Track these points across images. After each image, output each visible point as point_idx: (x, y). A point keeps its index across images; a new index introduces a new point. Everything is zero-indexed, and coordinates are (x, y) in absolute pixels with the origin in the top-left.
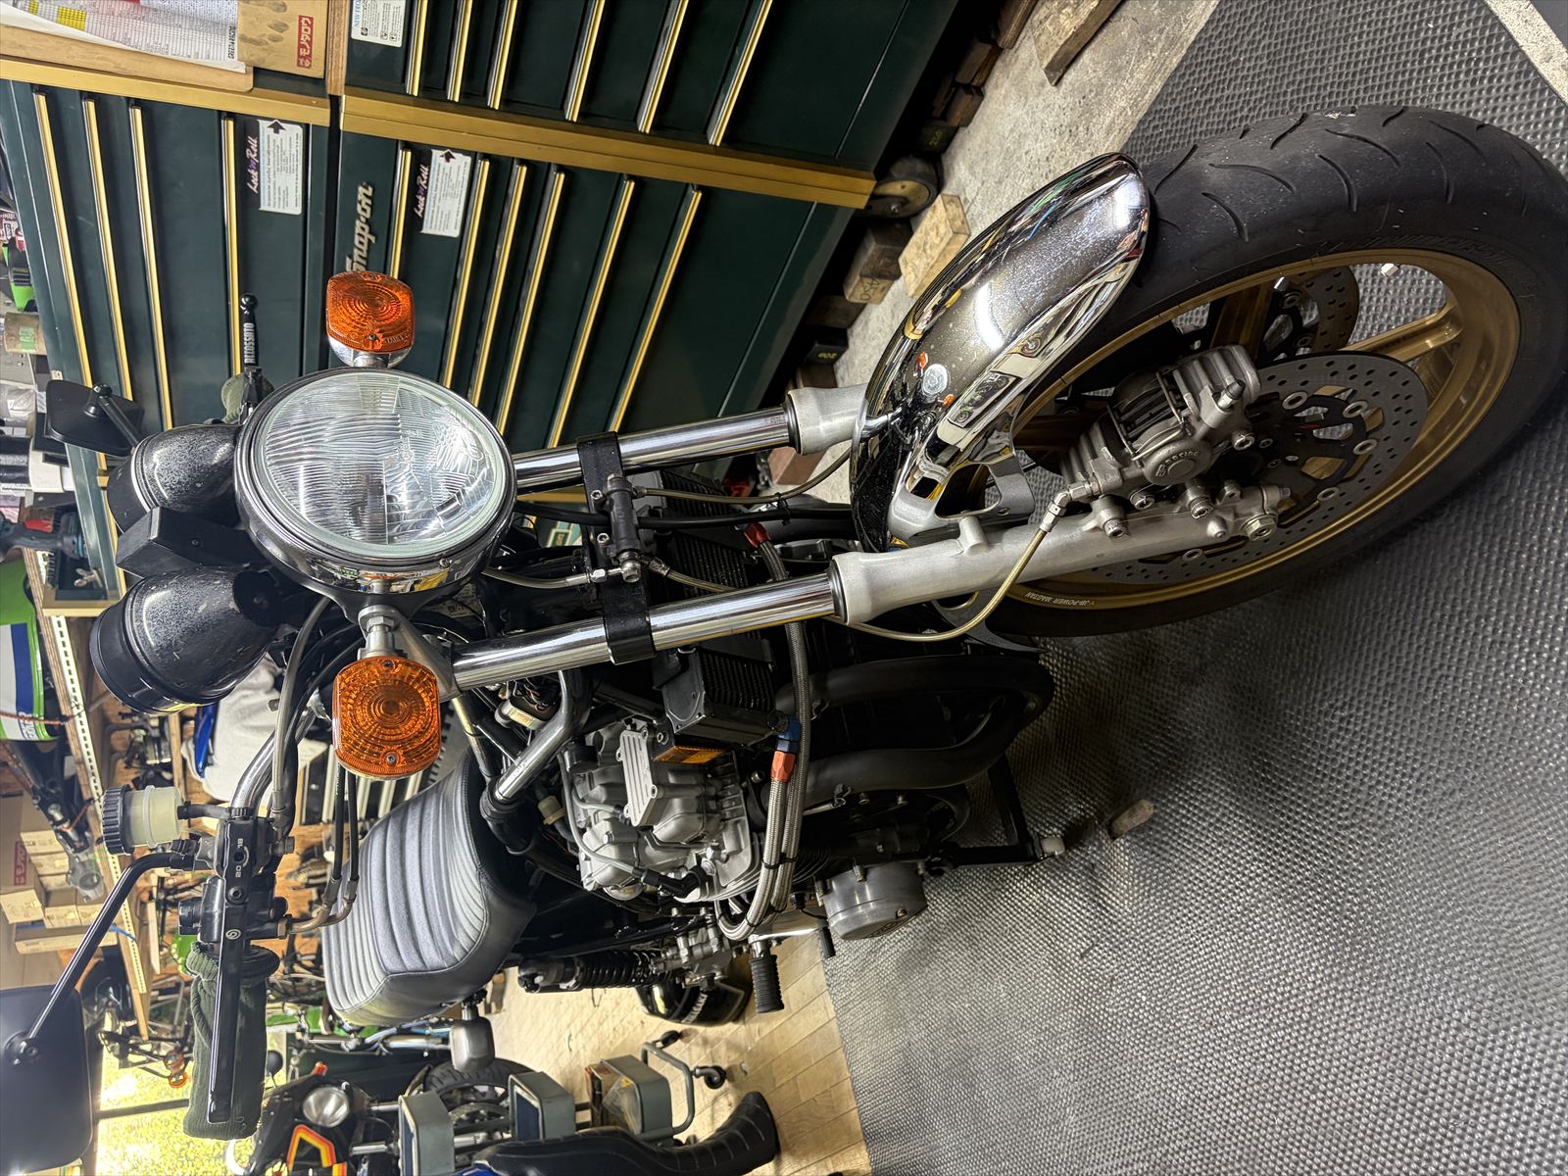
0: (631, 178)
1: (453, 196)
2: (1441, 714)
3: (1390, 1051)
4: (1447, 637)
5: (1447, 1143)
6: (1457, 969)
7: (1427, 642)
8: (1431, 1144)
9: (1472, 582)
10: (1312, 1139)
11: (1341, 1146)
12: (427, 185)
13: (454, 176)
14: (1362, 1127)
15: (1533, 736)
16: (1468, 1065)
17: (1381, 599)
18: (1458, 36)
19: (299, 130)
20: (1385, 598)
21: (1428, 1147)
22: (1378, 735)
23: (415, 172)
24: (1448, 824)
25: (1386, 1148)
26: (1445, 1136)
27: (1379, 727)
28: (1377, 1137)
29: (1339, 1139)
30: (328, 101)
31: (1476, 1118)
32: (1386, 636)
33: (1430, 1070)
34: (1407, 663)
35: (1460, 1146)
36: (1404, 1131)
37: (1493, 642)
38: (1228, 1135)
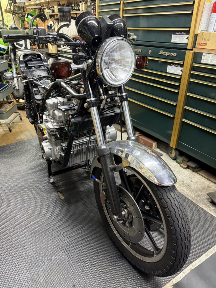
0: (176, 104)
1: (174, 71)
2: (81, 249)
3: (21, 242)
4: (94, 250)
5: (5, 252)
6: (36, 253)
7: (93, 247)
8: (5, 249)
9: (104, 254)
10: (4, 228)
11: (4, 233)
12: (177, 66)
13: (178, 72)
14: (7, 237)
15: (77, 265)
16: (19, 255)
17: (100, 239)
18: (197, 251)
19: (187, 43)
20: (101, 240)
21: (4, 249)
22: (77, 239)
23: (179, 64)
24: (61, 251)
25: (3, 241)
26: (6, 251)
27: (78, 239)
28: (5, 240)
29: (5, 233)
30: (192, 48)
31: (10, 257)
32: (94, 240)
33: (18, 249)
34: (89, 243)
35: (5, 254)
36: (7, 244)
37: (93, 258)
38: (5, 213)
